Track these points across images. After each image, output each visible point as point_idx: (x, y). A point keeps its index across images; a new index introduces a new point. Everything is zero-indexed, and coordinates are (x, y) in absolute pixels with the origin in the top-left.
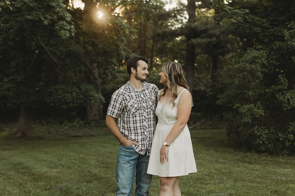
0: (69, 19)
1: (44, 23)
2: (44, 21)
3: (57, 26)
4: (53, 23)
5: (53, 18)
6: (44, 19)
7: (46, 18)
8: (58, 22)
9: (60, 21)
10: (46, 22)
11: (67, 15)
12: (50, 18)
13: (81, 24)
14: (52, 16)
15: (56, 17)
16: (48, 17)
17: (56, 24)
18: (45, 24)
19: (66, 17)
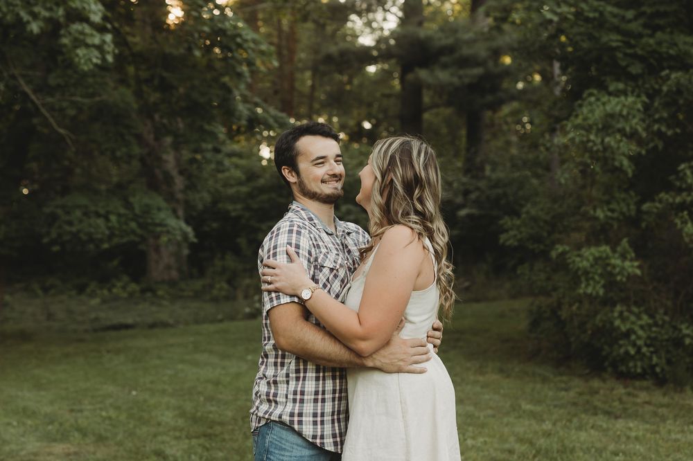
0: (96, 18)
1: (28, 28)
2: (28, 22)
3: (64, 36)
4: (54, 28)
5: (54, 15)
6: (30, 19)
7: (35, 16)
8: (67, 26)
9: (73, 22)
10: (35, 27)
11: (93, 7)
12: (47, 14)
13: (128, 34)
14: (50, 9)
15: (61, 12)
16: (39, 13)
17: (62, 32)
18: (32, 31)
19: (90, 11)
